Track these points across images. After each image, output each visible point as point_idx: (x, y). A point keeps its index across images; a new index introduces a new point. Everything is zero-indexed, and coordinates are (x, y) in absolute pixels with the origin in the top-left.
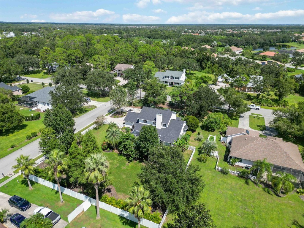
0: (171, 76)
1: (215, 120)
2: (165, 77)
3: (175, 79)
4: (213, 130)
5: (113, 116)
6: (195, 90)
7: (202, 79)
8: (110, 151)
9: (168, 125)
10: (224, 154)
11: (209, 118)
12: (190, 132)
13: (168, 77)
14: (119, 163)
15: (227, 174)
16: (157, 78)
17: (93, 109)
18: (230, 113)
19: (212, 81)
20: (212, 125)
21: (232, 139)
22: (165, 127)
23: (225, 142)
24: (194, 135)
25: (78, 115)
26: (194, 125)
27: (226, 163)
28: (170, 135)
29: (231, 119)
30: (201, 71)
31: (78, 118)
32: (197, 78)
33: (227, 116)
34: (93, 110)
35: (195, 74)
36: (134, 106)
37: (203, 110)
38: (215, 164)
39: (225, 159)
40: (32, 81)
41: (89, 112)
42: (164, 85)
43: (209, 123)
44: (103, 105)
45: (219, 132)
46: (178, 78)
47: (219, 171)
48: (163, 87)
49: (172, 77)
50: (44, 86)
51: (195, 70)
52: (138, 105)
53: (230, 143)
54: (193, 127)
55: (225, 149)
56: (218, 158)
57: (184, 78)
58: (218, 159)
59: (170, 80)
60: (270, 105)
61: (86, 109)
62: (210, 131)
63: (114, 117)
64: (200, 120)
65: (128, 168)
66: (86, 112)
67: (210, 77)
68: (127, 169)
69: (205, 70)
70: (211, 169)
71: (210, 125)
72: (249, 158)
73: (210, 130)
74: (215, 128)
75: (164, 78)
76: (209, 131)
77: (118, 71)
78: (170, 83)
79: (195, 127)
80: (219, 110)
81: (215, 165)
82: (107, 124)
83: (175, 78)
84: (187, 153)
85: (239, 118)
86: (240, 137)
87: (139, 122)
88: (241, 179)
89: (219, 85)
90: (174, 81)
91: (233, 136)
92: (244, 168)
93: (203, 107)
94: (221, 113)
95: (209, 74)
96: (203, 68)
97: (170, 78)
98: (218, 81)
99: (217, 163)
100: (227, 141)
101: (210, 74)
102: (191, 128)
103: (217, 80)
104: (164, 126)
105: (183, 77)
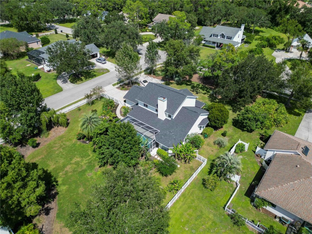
0: (221, 34)
1: (255, 117)
2: (213, 35)
3: (225, 39)
4: (251, 131)
5: (121, 87)
6: (238, 61)
7: (268, 40)
8: (88, 142)
9: (174, 117)
10: (250, 181)
11: (247, 111)
12: (210, 129)
13: (217, 36)
14: (87, 165)
15: (240, 225)
18: (291, 101)
19: (284, 44)
20: (249, 123)
21: (274, 156)
22: (170, 119)
23: (263, 157)
24: (217, 135)
25: (82, 80)
26: (218, 120)
27: (248, 199)
28: (171, 134)
29: (290, 113)
30: (272, 29)
31: (80, 85)
32: (262, 39)
33: (283, 108)
34: (103, 75)
35: (262, 32)
36: (154, 74)
37: (242, 95)
38: (229, 197)
39: (250, 192)
40: (61, 31)
41: (96, 78)
42: (195, 49)
43: (244, 119)
45: (260, 134)
46: (230, 38)
47: (228, 215)
48: (193, 52)
49: (223, 36)
50: (69, 38)
51: (262, 26)
52: (161, 74)
53: (268, 162)
54: (215, 122)
55: (257, 169)
56: (237, 186)
57: (241, 38)
58: (238, 188)
59: (219, 40)
61: (95, 73)
62: (245, 131)
63: (121, 89)
64: (238, 109)
65: (94, 177)
66: (93, 77)
67: (282, 39)
68: (92, 178)
69: (279, 27)
70: (216, 208)
71: (246, 123)
72: (290, 207)
73: (245, 129)
74: (254, 128)
75: (211, 36)
76: (243, 130)
78: (219, 44)
79: (219, 123)
80: (276, 94)
81: (227, 200)
83: (226, 37)
84: (191, 165)
86: (288, 156)
87: (139, 105)
89: (291, 52)
90: (225, 41)
91: (278, 152)
92: (278, 220)
93: (243, 91)
94: (275, 101)
96: (277, 24)
97: (219, 37)
98: (292, 46)
99: (231, 195)
100: (265, 156)
102: (213, 124)
103: (291, 44)
104: (169, 116)
105: (239, 36)
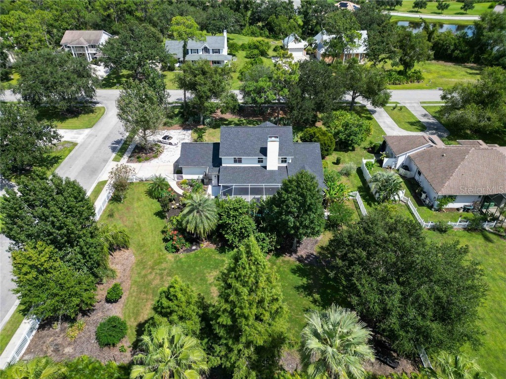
0: (203, 47)
2: (190, 52)
3: (211, 54)
5: (135, 159)
8: (194, 248)
13: (197, 51)
15: (445, 231)
16: (174, 56)
17: (70, 151)
22: (284, 165)
23: (393, 167)
24: (330, 166)
27: (425, 208)
34: (72, 153)
39: (419, 201)
41: (65, 160)
44: (90, 136)
46: (218, 51)
47: (429, 229)
49: (206, 50)
53: (406, 168)
56: (406, 203)
59: (202, 56)
60: (397, 82)
63: (139, 162)
66: (56, 162)
75: (187, 54)
77: (73, 47)
82: (134, 181)
83: (211, 51)
85: (371, 114)
86: (423, 152)
87: (223, 165)
88: (474, 234)
90: (211, 57)
92: (461, 211)
95: (255, 37)
97: (201, 53)
99: (412, 213)
100: (396, 164)
101: (257, 37)
104: (282, 162)
